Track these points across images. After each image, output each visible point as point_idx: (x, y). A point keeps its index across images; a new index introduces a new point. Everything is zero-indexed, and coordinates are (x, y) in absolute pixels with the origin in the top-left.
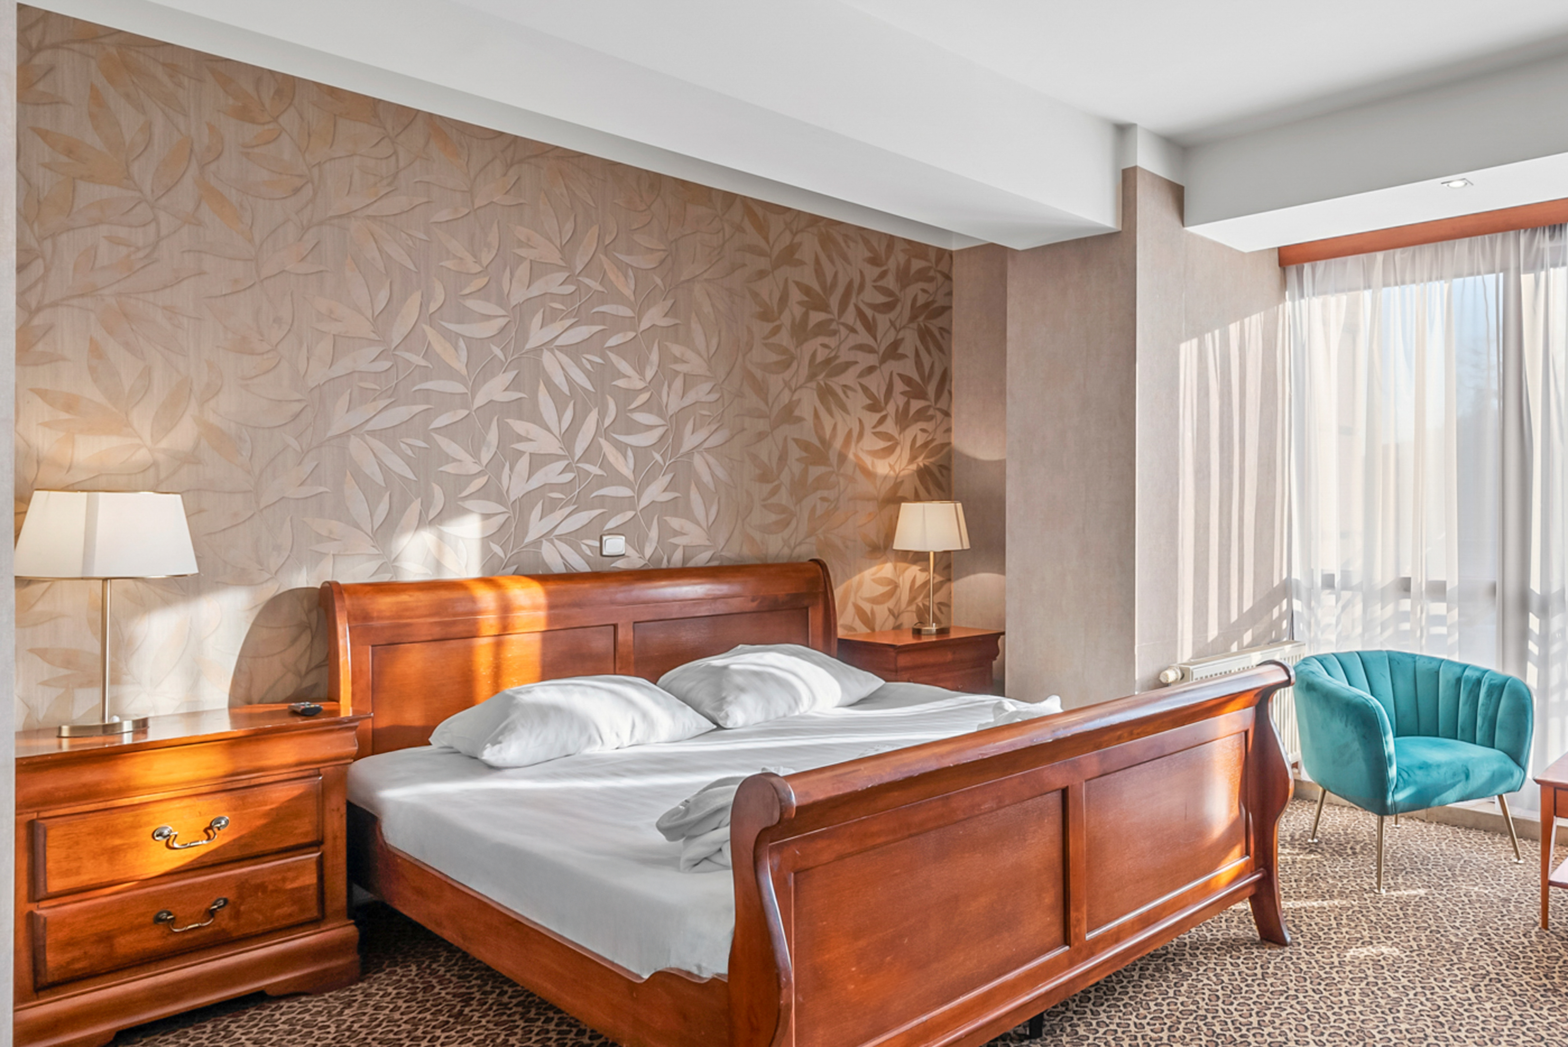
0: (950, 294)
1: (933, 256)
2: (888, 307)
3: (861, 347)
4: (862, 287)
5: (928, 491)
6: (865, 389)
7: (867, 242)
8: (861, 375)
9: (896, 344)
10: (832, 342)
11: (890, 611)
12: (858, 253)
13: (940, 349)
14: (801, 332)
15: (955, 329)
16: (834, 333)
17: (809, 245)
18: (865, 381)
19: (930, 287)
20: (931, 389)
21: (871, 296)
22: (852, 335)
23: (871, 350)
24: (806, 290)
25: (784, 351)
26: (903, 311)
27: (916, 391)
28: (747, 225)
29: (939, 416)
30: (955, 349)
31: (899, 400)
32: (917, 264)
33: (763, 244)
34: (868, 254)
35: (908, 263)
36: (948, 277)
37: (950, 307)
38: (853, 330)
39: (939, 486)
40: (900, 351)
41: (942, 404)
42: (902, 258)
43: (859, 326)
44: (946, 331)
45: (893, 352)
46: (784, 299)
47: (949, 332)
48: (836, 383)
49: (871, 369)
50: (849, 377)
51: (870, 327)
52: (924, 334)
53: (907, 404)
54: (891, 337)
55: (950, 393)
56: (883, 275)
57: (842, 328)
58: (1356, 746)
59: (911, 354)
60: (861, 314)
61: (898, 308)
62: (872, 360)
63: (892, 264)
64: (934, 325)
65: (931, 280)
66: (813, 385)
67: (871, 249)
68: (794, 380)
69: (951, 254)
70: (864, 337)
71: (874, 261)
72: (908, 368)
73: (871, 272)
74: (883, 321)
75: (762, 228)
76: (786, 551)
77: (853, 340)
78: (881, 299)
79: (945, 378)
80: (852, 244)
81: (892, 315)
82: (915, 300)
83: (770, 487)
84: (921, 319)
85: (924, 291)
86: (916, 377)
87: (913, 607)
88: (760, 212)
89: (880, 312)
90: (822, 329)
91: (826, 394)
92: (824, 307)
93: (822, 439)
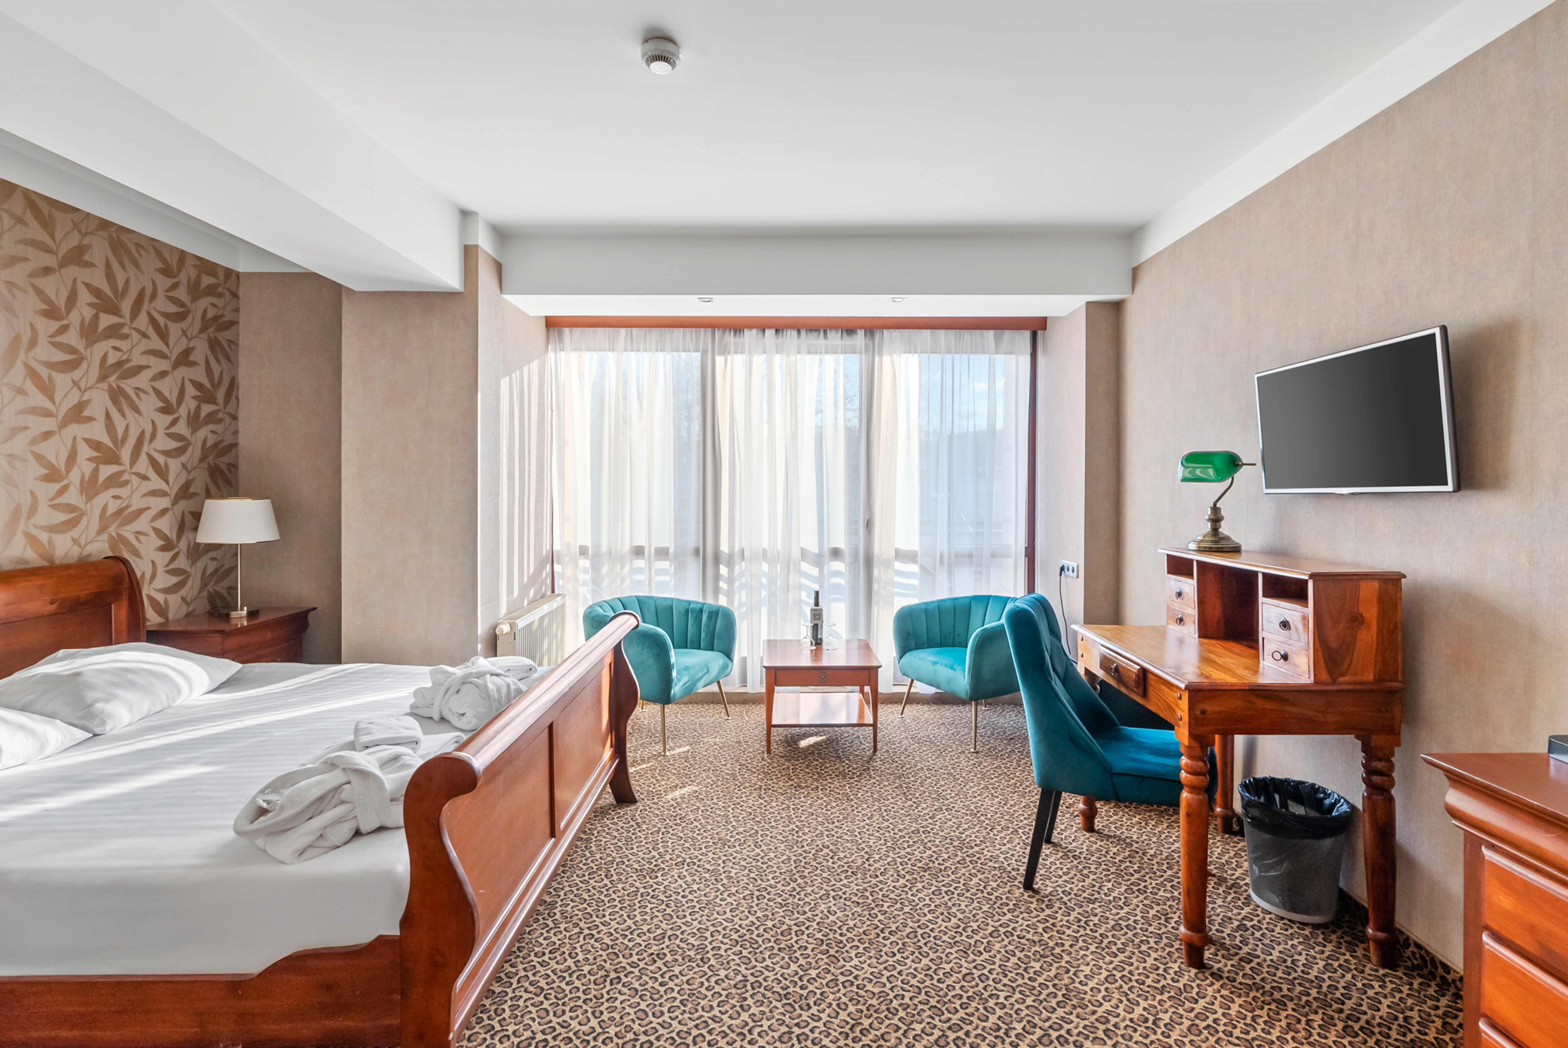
0: (237, 310)
1: (221, 275)
2: (179, 317)
3: (154, 353)
4: (154, 296)
5: (219, 488)
6: (158, 393)
7: (159, 254)
8: (154, 379)
9: (187, 352)
10: (124, 345)
11: (184, 600)
12: (150, 263)
13: (228, 358)
14: (90, 332)
15: (241, 342)
16: (126, 337)
17: (99, 250)
18: (158, 385)
19: (219, 302)
20: (220, 395)
21: (162, 304)
22: (144, 340)
23: (163, 356)
24: (96, 292)
25: (73, 350)
26: (194, 322)
27: (206, 396)
28: (29, 218)
29: (228, 419)
30: (240, 359)
31: (191, 402)
32: (207, 280)
33: (47, 240)
34: (160, 265)
35: (198, 278)
36: (235, 295)
37: (237, 322)
38: (145, 335)
39: (228, 482)
40: (192, 358)
41: (230, 409)
42: (193, 273)
43: (151, 332)
44: (233, 343)
45: (184, 359)
46: (72, 299)
47: (237, 345)
48: (129, 385)
49: (163, 374)
50: (142, 380)
51: (163, 335)
52: (213, 344)
53: (198, 407)
54: (183, 345)
55: (237, 399)
56: (175, 286)
57: (134, 333)
59: (202, 362)
60: (153, 321)
61: (190, 317)
62: (164, 365)
63: (183, 277)
64: (223, 337)
65: (220, 296)
66: (105, 386)
67: (163, 260)
68: (84, 380)
69: (238, 275)
70: (156, 343)
71: (166, 272)
72: (198, 374)
73: (164, 283)
74: (175, 329)
75: (47, 224)
76: (76, 551)
77: (145, 345)
78: (173, 309)
79: (233, 384)
80: (143, 253)
81: (184, 325)
82: (205, 312)
83: (57, 487)
84: (210, 331)
85: (213, 305)
86: (207, 383)
87: (205, 594)
88: (45, 208)
89: (170, 320)
90: (113, 332)
91: (117, 395)
92: (114, 310)
93: (114, 439)
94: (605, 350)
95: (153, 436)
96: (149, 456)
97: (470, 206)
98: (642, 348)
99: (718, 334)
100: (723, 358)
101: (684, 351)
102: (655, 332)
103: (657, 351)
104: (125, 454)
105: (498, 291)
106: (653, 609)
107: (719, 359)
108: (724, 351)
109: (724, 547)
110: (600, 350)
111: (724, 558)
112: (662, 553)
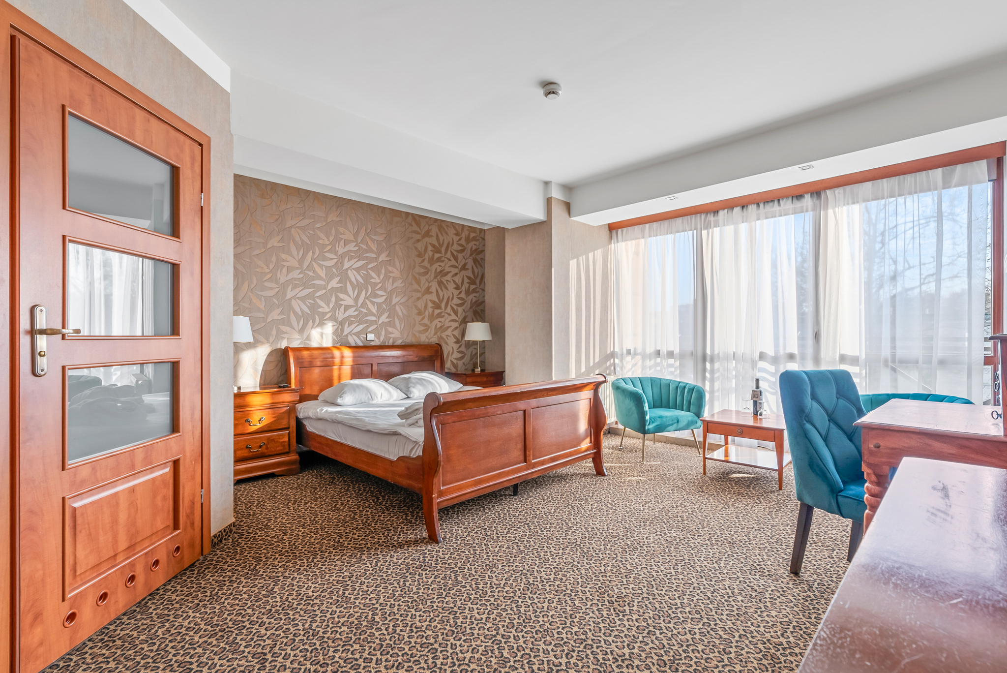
0: (484, 245)
1: (478, 232)
2: (462, 251)
3: (452, 266)
4: (453, 244)
5: (477, 319)
6: (454, 281)
7: (454, 228)
8: (453, 276)
9: (465, 265)
10: (442, 264)
11: (464, 363)
12: (452, 232)
13: (481, 266)
14: (432, 261)
15: (486, 258)
16: (443, 261)
17: (434, 230)
18: (454, 278)
19: (477, 243)
20: (478, 281)
21: (456, 247)
22: (449, 262)
23: (456, 267)
24: (434, 246)
25: (426, 268)
26: (467, 252)
27: (472, 282)
28: (413, 224)
29: (481, 291)
30: (486, 266)
31: (466, 285)
32: (472, 235)
33: (418, 230)
34: (455, 232)
35: (469, 235)
36: (484, 239)
37: (485, 250)
38: (450, 260)
39: (481, 317)
40: (466, 267)
41: (482, 286)
42: (467, 233)
43: (452, 259)
44: (483, 259)
45: (464, 268)
46: (426, 249)
47: (484, 260)
48: (444, 279)
49: (456, 274)
50: (449, 277)
51: (456, 259)
52: (475, 261)
53: (469, 287)
54: (463, 262)
55: (485, 282)
56: (460, 239)
57: (446, 259)
58: (634, 408)
59: (470, 268)
60: (452, 254)
61: (466, 251)
62: (456, 271)
63: (463, 235)
64: (479, 257)
65: (478, 240)
66: (436, 280)
67: (456, 230)
68: (429, 279)
69: (485, 230)
70: (454, 262)
71: (457, 234)
72: (469, 273)
73: (456, 238)
74: (460, 256)
75: (418, 224)
76: (427, 340)
77: (450, 263)
78: (460, 248)
79: (483, 277)
80: (449, 228)
81: (464, 254)
82: (472, 248)
83: (421, 317)
84: (474, 255)
85: (475, 244)
86: (472, 277)
87: (472, 362)
88: (417, 218)
89: (459, 253)
90: (439, 260)
91: (440, 283)
92: (440, 252)
93: (439, 300)
94: (639, 238)
95: (453, 298)
96: (451, 306)
97: (547, 179)
98: (658, 234)
99: (703, 216)
100: (706, 231)
101: (683, 231)
102: (666, 223)
103: (667, 234)
104: (443, 305)
105: (568, 216)
106: (659, 385)
107: (704, 233)
108: (707, 226)
109: (708, 352)
110: (636, 239)
111: (708, 358)
112: (671, 354)
